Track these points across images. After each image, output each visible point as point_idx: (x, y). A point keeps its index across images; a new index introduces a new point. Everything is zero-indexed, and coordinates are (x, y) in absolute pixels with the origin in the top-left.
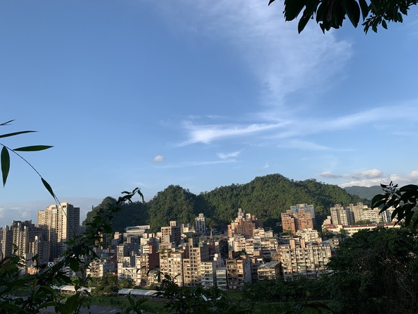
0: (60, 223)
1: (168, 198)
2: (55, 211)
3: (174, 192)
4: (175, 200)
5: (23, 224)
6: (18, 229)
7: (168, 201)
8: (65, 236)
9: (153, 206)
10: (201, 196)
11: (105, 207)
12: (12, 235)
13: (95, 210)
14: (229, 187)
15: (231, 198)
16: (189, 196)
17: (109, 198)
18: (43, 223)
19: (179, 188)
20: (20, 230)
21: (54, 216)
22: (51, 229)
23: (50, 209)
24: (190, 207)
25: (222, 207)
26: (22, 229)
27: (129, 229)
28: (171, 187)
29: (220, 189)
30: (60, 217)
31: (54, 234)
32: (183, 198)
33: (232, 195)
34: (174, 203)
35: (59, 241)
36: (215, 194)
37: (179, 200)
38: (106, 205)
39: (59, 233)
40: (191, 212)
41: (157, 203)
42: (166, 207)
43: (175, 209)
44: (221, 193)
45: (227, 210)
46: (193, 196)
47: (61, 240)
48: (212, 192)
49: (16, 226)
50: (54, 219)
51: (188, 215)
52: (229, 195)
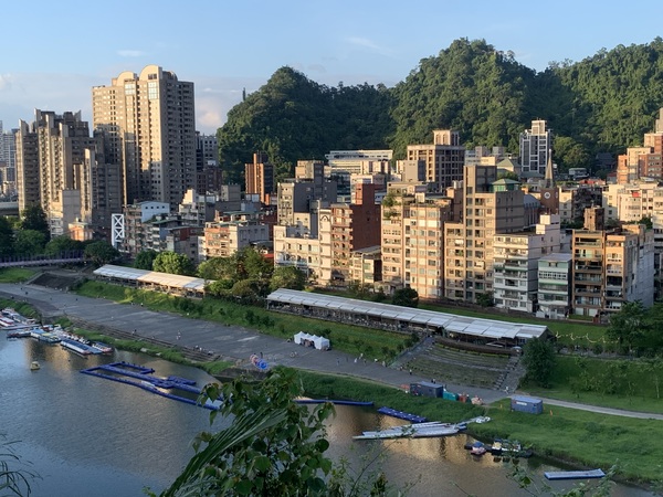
0: (144, 120)
1: (449, 76)
2: (130, 89)
3: (467, 60)
4: (469, 83)
5: (57, 120)
6: (47, 130)
7: (448, 85)
8: (158, 156)
9: (405, 98)
10: (550, 76)
11: (274, 95)
12: (37, 145)
13: (249, 101)
14: (645, 49)
15: (645, 80)
16: (512, 72)
17: (287, 71)
18: (106, 120)
19: (483, 48)
20: (52, 134)
21: (130, 101)
22: (126, 134)
23: (120, 82)
24: (512, 104)
25: (613, 109)
26: (55, 132)
27: (337, 157)
28: (460, 44)
29: (615, 54)
30: (144, 105)
31: (135, 153)
32: (493, 76)
33: (650, 73)
34: (466, 92)
35: (145, 166)
36: (596, 70)
37: (481, 84)
38: (279, 89)
39: (145, 149)
40: (512, 119)
41: (417, 91)
42: (442, 102)
43: (468, 108)
44: (613, 65)
45: (626, 115)
46: (527, 73)
47: (151, 165)
48: (587, 61)
49: (42, 123)
50: (130, 110)
51: (504, 127)
52: (641, 72)
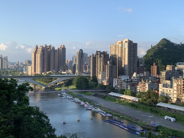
0: (123, 53)
2: (120, 45)
5: (101, 53)
6: (98, 56)
8: (126, 63)
11: (160, 46)
12: (96, 60)
13: (153, 48)
17: (165, 39)
18: (113, 53)
20: (100, 57)
21: (120, 48)
22: (119, 57)
23: (118, 44)
26: (101, 57)
30: (123, 49)
31: (121, 62)
35: (123, 66)
38: (162, 45)
39: (123, 61)
47: (125, 66)
49: (97, 54)
50: (120, 51)
